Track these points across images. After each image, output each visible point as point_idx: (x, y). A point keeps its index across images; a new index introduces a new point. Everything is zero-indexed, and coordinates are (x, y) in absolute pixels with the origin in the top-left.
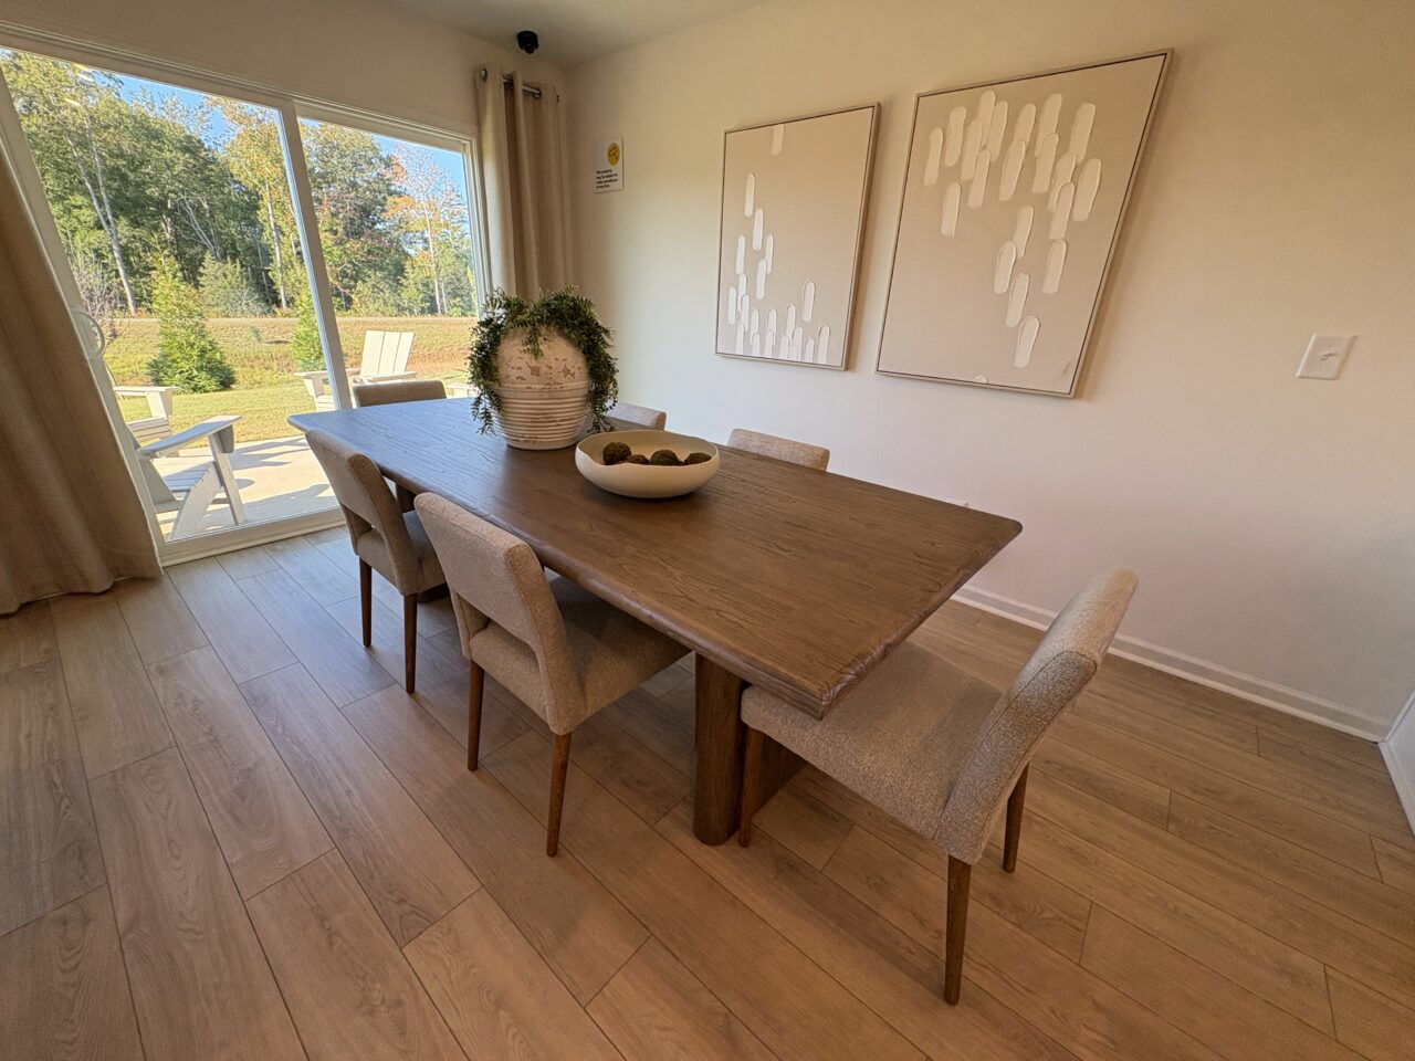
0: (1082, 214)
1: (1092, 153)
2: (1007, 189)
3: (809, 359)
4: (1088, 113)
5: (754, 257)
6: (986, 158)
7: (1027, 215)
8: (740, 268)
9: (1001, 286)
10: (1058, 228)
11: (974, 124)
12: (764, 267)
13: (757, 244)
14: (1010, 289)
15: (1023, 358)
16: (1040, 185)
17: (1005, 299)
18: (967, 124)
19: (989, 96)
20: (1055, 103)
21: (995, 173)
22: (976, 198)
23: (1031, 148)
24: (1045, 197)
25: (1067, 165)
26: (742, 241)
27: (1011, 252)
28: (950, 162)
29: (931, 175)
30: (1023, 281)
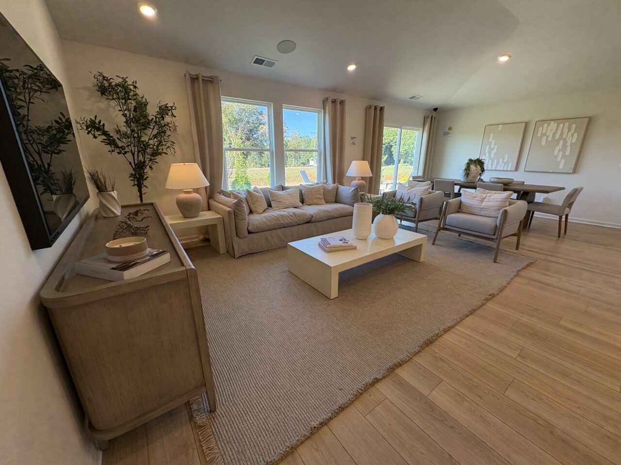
0: (574, 141)
1: (575, 132)
2: (557, 137)
3: (505, 169)
4: (574, 126)
5: (491, 150)
6: (552, 132)
7: (561, 142)
8: (487, 151)
9: (556, 154)
10: (569, 144)
11: (549, 127)
12: (494, 152)
13: (492, 147)
14: (558, 154)
15: (561, 167)
16: (564, 136)
17: (557, 156)
18: (548, 126)
19: (553, 122)
20: (567, 124)
21: (554, 134)
22: (550, 138)
23: (562, 130)
24: (566, 139)
25: (570, 134)
26: (488, 146)
27: (558, 148)
28: (544, 132)
29: (539, 135)
30: (561, 153)
